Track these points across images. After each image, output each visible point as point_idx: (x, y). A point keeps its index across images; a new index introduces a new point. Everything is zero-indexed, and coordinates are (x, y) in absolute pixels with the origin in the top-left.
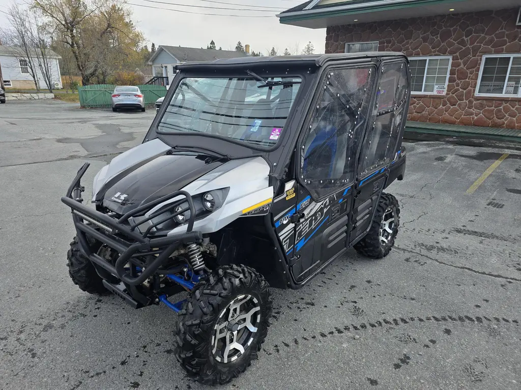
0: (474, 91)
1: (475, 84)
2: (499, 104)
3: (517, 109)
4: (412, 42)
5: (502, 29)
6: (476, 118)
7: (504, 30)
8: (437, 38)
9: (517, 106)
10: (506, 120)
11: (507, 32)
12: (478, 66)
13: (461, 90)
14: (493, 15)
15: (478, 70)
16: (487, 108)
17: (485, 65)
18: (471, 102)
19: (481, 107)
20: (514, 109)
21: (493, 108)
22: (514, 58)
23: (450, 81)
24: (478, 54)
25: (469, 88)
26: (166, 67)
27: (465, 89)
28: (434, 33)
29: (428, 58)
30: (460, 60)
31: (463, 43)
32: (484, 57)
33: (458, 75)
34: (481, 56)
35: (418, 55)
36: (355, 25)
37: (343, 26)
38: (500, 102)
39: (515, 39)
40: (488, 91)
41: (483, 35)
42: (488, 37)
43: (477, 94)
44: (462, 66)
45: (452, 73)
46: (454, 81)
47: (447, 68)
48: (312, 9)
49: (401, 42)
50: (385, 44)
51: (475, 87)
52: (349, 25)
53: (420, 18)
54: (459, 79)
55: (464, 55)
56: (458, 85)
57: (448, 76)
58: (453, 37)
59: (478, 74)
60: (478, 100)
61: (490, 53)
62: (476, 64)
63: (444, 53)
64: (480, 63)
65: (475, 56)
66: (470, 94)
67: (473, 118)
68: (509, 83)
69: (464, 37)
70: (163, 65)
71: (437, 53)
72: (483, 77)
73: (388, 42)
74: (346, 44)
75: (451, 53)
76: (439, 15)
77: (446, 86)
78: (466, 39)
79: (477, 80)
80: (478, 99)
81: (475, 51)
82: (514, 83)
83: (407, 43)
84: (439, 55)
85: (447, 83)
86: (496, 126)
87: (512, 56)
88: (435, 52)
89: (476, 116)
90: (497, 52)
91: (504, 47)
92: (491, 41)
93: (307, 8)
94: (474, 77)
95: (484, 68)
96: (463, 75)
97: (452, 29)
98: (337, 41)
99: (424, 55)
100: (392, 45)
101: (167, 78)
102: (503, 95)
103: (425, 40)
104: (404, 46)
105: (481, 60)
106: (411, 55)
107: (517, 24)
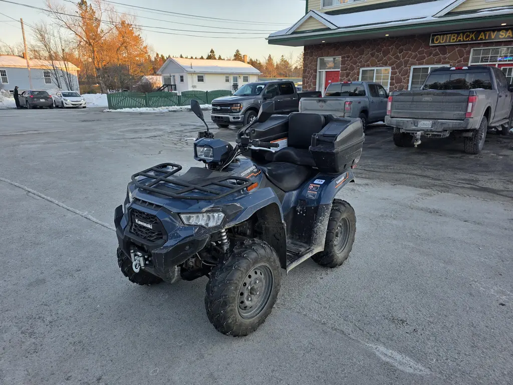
1: (408, 86)
4: (364, 57)
7: (423, 49)
8: (381, 54)
11: (425, 50)
14: (416, 38)
15: (409, 77)
17: (413, 73)
22: (431, 68)
23: (391, 85)
24: (408, 65)
26: (174, 76)
28: (379, 51)
29: (375, 68)
30: (396, 70)
31: (397, 58)
32: (412, 67)
33: (396, 81)
34: (410, 67)
35: (368, 66)
36: (323, 44)
37: (315, 45)
39: (430, 55)
41: (410, 52)
42: (413, 54)
44: (398, 74)
45: (392, 79)
46: (394, 85)
47: (388, 76)
48: (291, 34)
49: (356, 57)
50: (346, 58)
52: (320, 44)
54: (397, 83)
55: (398, 66)
56: (396, 88)
57: (389, 81)
58: (391, 53)
59: (409, 80)
61: (415, 65)
62: (407, 73)
63: (385, 64)
64: (410, 72)
65: (406, 67)
70: (172, 74)
72: (412, 82)
73: (348, 57)
74: (318, 58)
75: (390, 65)
77: (388, 89)
78: (399, 55)
79: (408, 83)
81: (406, 62)
83: (361, 58)
84: (382, 66)
85: (389, 86)
87: (430, 67)
88: (379, 64)
90: (420, 64)
91: (424, 60)
92: (416, 56)
93: (287, 34)
94: (406, 82)
95: (413, 75)
96: (399, 81)
97: (390, 48)
98: (311, 57)
99: (373, 66)
100: (351, 59)
101: (175, 85)
103: (373, 55)
104: (358, 59)
105: (410, 70)
106: (364, 66)
107: (430, 45)
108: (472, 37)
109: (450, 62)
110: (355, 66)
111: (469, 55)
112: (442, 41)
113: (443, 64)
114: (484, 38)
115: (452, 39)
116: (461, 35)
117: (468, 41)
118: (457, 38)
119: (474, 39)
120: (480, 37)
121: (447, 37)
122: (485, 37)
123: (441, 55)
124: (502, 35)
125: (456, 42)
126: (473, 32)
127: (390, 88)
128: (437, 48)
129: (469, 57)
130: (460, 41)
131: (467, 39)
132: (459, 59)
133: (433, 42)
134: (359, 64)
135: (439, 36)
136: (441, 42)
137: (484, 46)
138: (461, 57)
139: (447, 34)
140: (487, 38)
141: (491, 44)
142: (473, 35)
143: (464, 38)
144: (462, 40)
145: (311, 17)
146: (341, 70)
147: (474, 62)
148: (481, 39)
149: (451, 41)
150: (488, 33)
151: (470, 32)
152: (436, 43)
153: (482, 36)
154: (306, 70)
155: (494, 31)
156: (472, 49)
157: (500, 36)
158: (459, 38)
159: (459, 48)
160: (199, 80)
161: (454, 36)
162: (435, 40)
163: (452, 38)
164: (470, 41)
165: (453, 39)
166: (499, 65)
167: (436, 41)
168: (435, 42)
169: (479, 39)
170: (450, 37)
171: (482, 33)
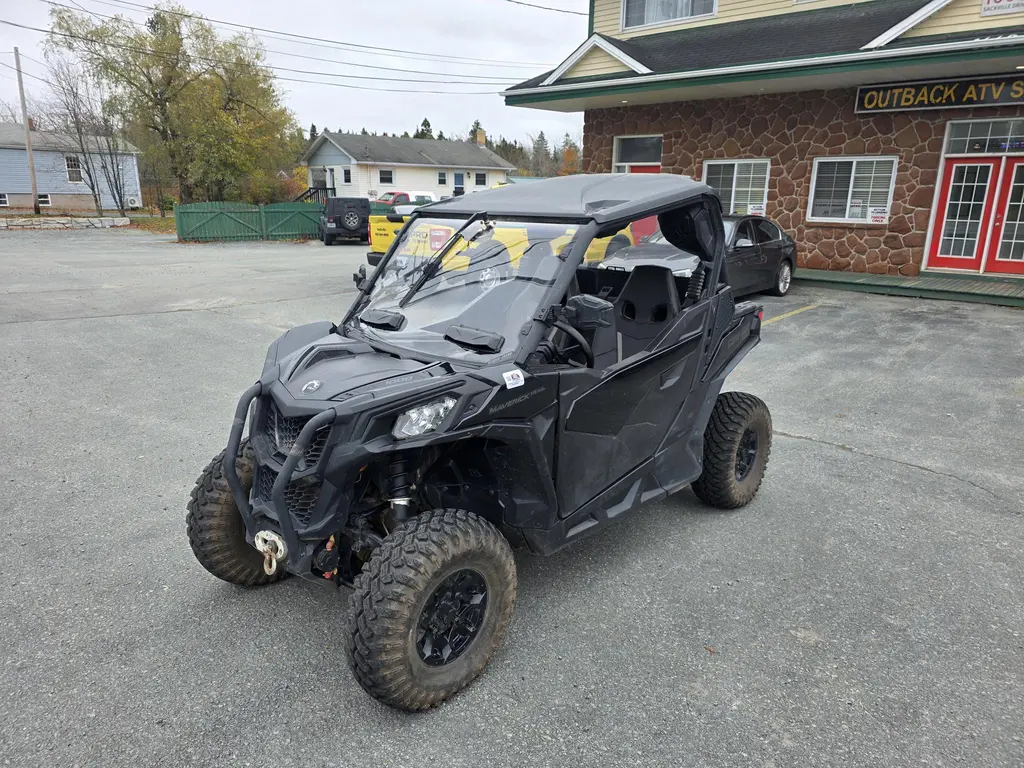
0: (805, 213)
1: (806, 203)
2: (840, 234)
3: (866, 241)
4: (711, 138)
5: (837, 119)
6: (809, 255)
7: (840, 120)
8: (748, 130)
9: (866, 237)
10: (852, 259)
11: (845, 124)
12: (807, 175)
13: (786, 212)
14: (824, 97)
15: (808, 181)
16: (825, 240)
17: (819, 172)
18: (800, 231)
19: (816, 238)
20: (862, 242)
21: (833, 240)
22: (858, 163)
23: (769, 199)
24: (807, 156)
25: (798, 209)
26: (332, 170)
27: (791, 211)
28: (744, 123)
29: (736, 162)
30: (781, 166)
31: (784, 139)
32: (816, 162)
33: (781, 189)
34: (812, 159)
35: (721, 156)
36: (625, 108)
37: (609, 110)
38: (841, 231)
39: (856, 134)
40: (826, 214)
41: (812, 127)
42: (819, 130)
43: (809, 218)
44: (785, 174)
45: (772, 185)
46: (776, 198)
47: (765, 178)
48: (553, 84)
49: (695, 135)
50: (673, 139)
51: (806, 207)
52: (619, 108)
53: (722, 100)
54: (782, 195)
55: (787, 157)
56: (781, 205)
57: (766, 190)
58: (771, 129)
59: (808, 188)
60: (812, 227)
61: (823, 155)
62: (805, 172)
63: (758, 153)
64: (811, 171)
65: (803, 159)
66: (799, 218)
67: (806, 256)
68: (855, 201)
69: (786, 130)
70: (327, 168)
71: (748, 154)
72: (816, 192)
73: (678, 136)
74: (615, 139)
75: (769, 154)
76: (751, 96)
77: (764, 207)
78: (788, 133)
79: (808, 196)
80: (810, 226)
81: (803, 151)
82: (861, 201)
83: (705, 138)
84: (752, 157)
85: (765, 201)
86: (838, 268)
87: (855, 160)
88: (744, 152)
89: (810, 252)
90: (833, 153)
91: (843, 146)
92: (825, 135)
93: (545, 83)
94: (803, 192)
95: (818, 177)
96: (787, 189)
97: (768, 117)
98: (600, 134)
99: (731, 156)
100: (683, 141)
101: (334, 189)
102: (846, 220)
103: (730, 133)
104: (700, 142)
105: (811, 165)
106: (711, 157)
107: (856, 112)
108: (949, 96)
109: (899, 151)
110: (692, 156)
111: (943, 135)
112: (883, 102)
113: (883, 154)
114: (975, 99)
115: (903, 100)
116: (925, 90)
117: (940, 104)
118: (915, 97)
119: (953, 99)
120: (967, 96)
121: (893, 95)
122: (979, 96)
123: (879, 135)
124: (1017, 92)
125: (912, 105)
126: (951, 85)
127: (767, 204)
128: (871, 119)
129: (942, 140)
130: (921, 104)
131: (938, 101)
132: (920, 144)
133: (861, 106)
134: (702, 152)
135: (875, 93)
136: (880, 105)
137: (975, 117)
138: (924, 140)
139: (892, 88)
140: (982, 98)
141: (992, 111)
142: (951, 91)
143: (932, 99)
144: (926, 103)
145: (596, 48)
146: (663, 165)
147: (953, 152)
148: (970, 101)
149: (903, 103)
150: (984, 87)
151: (944, 84)
152: (869, 109)
153: (971, 92)
154: (589, 161)
155: (998, 82)
156: (948, 123)
157: (1012, 94)
158: (919, 98)
159: (920, 120)
160: (383, 180)
161: (909, 93)
162: (866, 101)
163: (904, 96)
164: (944, 105)
165: (907, 100)
166: (1008, 158)
167: (870, 103)
168: (866, 106)
169: (964, 99)
170: (900, 95)
171: (972, 88)
